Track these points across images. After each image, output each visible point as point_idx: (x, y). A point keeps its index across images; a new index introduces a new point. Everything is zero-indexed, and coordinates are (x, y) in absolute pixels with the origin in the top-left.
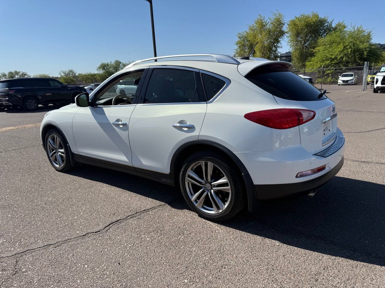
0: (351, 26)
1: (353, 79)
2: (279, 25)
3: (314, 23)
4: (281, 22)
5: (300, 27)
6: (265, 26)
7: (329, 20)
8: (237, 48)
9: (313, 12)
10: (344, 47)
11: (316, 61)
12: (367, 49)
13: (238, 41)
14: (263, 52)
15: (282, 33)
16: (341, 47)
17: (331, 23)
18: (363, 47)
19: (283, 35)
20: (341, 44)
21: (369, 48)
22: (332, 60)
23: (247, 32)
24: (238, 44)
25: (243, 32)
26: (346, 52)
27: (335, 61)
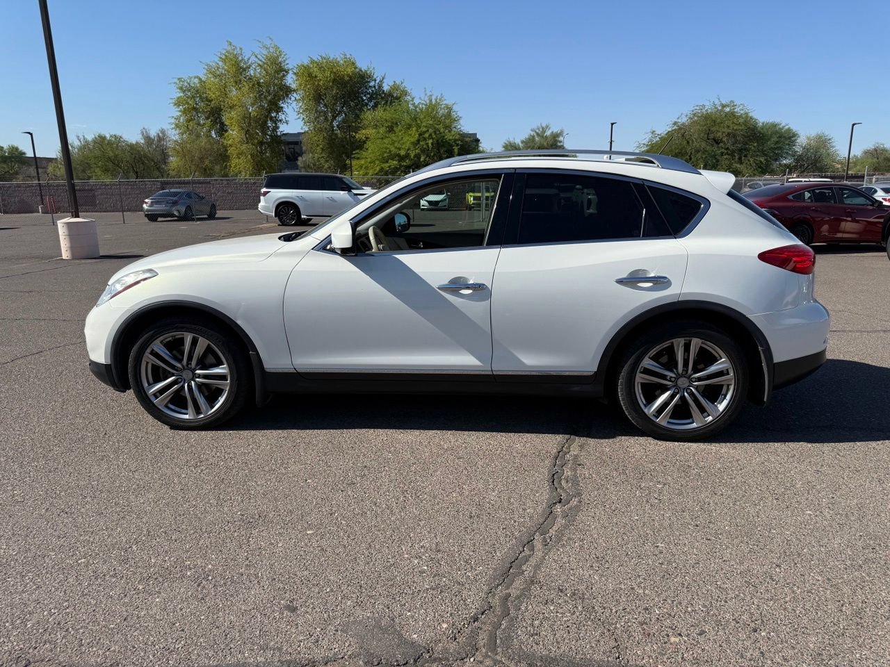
0: (426, 94)
1: (445, 200)
2: (277, 72)
3: (350, 77)
4: (280, 67)
5: (322, 82)
6: (244, 70)
7: (378, 75)
8: (179, 114)
9: (345, 55)
10: (420, 135)
11: (371, 158)
12: (458, 142)
13: (178, 98)
14: (248, 130)
15: (286, 91)
16: (414, 134)
17: (381, 81)
18: (451, 138)
19: (287, 96)
20: (414, 129)
21: (461, 141)
22: (402, 158)
23: (200, 79)
24: (180, 105)
25: (190, 78)
26: (423, 145)
27: (407, 161)
